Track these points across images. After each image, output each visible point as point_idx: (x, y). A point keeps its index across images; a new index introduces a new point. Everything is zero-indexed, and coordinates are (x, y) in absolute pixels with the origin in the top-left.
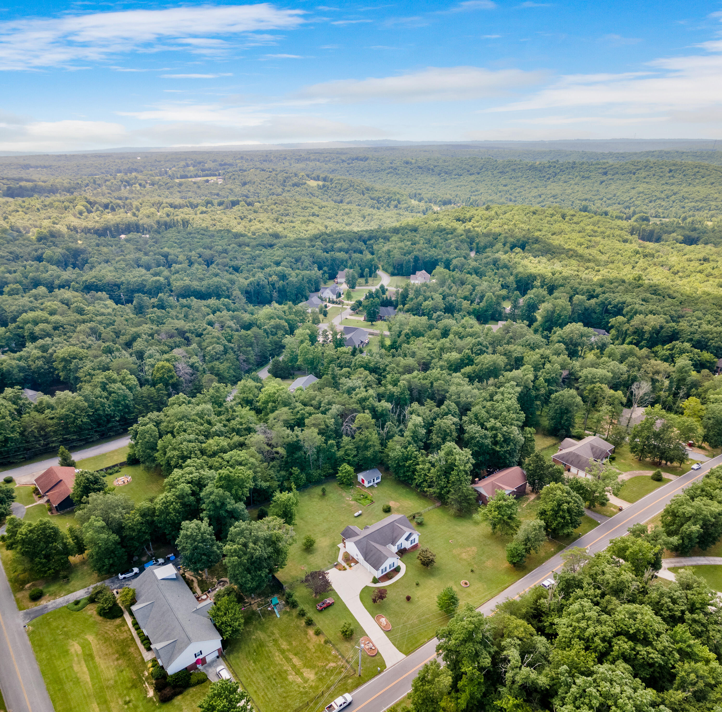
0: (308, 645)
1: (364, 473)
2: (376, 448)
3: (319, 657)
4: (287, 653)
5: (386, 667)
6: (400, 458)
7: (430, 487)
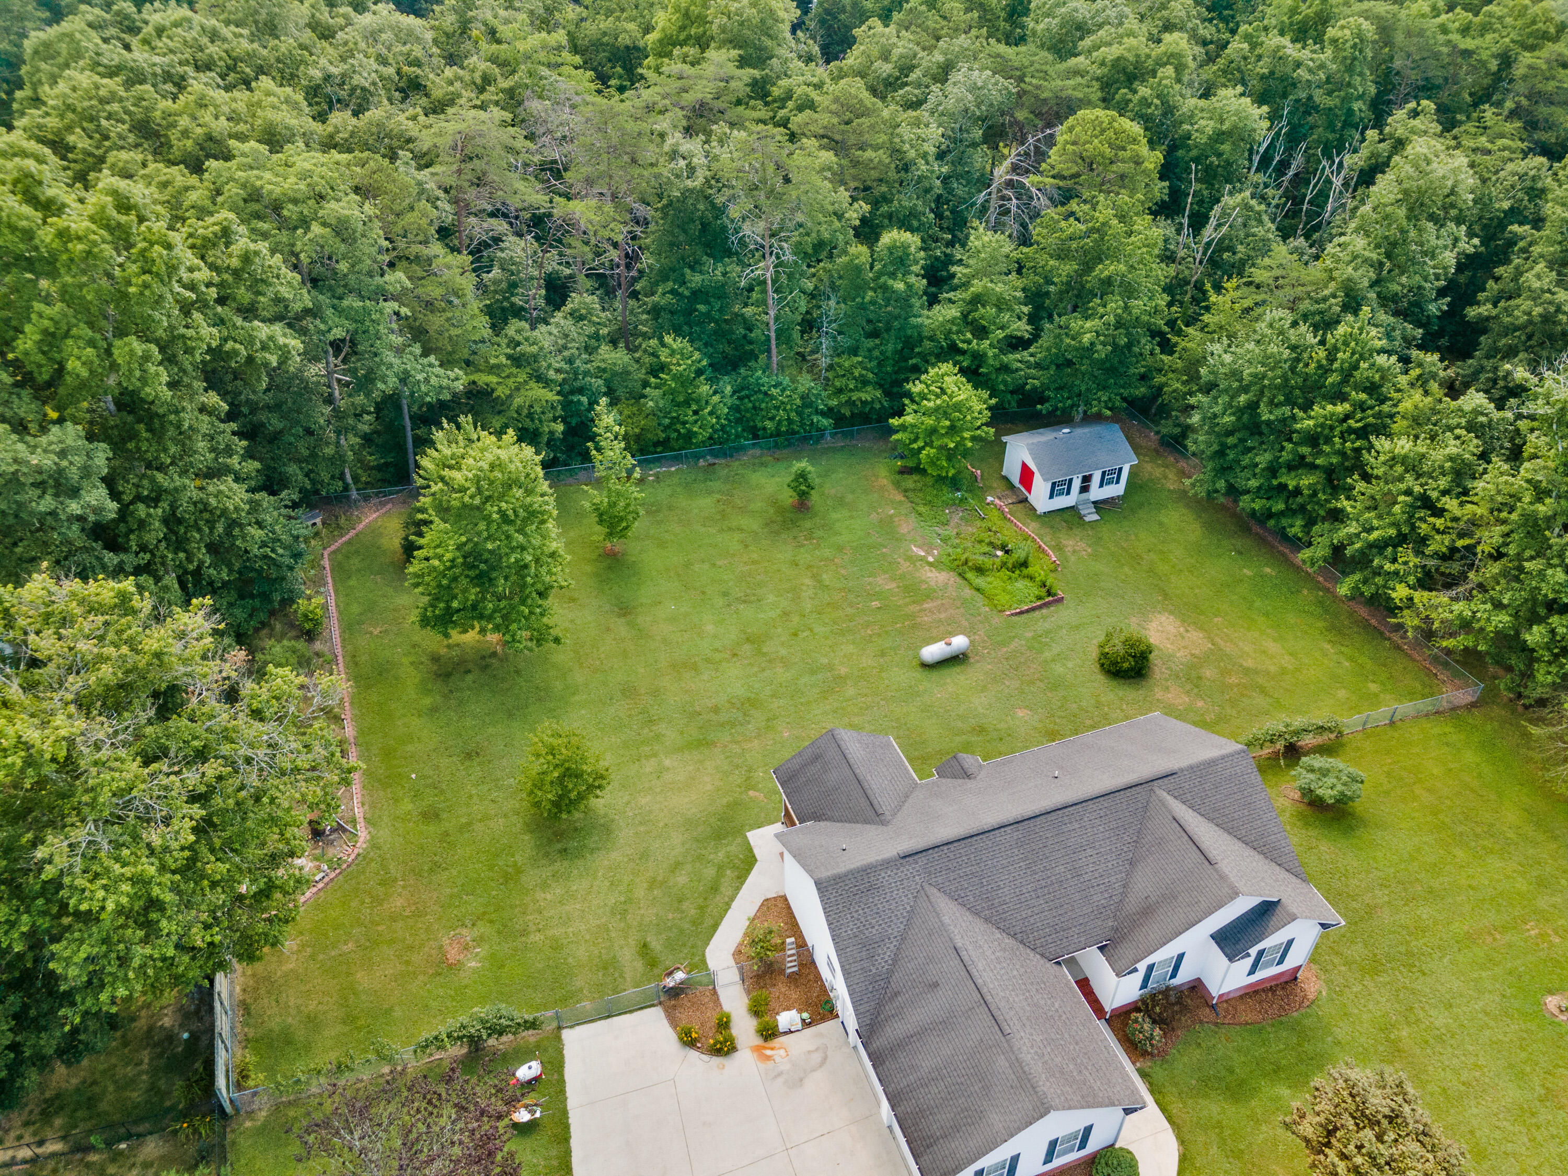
1: (1044, 437)
2: (1138, 305)
6: (1274, 377)
7: (1427, 581)
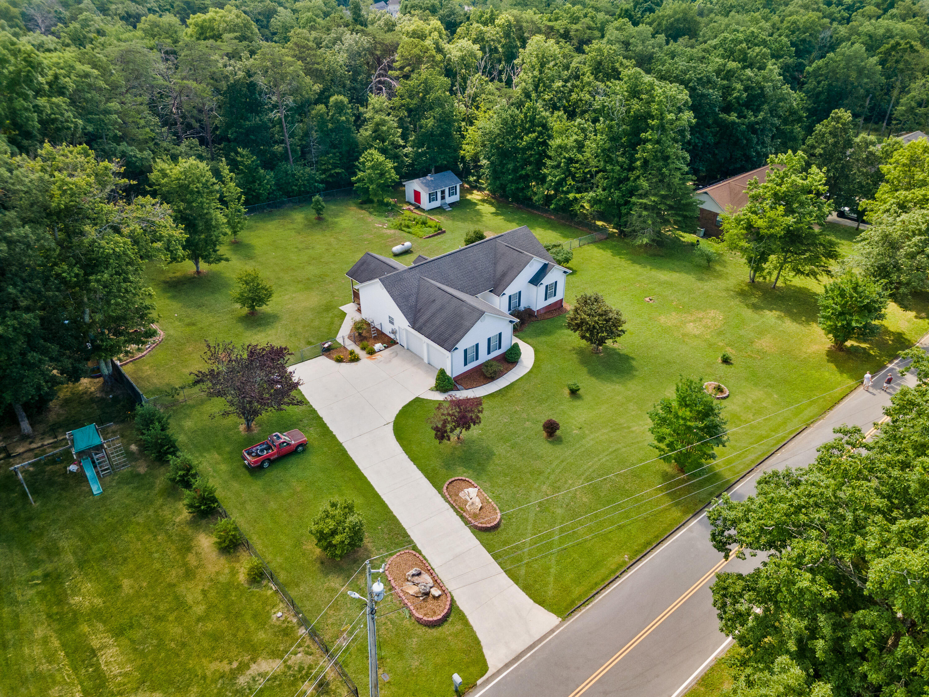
0: (181, 589)
3: (216, 637)
4: (85, 628)
5: (484, 668)
